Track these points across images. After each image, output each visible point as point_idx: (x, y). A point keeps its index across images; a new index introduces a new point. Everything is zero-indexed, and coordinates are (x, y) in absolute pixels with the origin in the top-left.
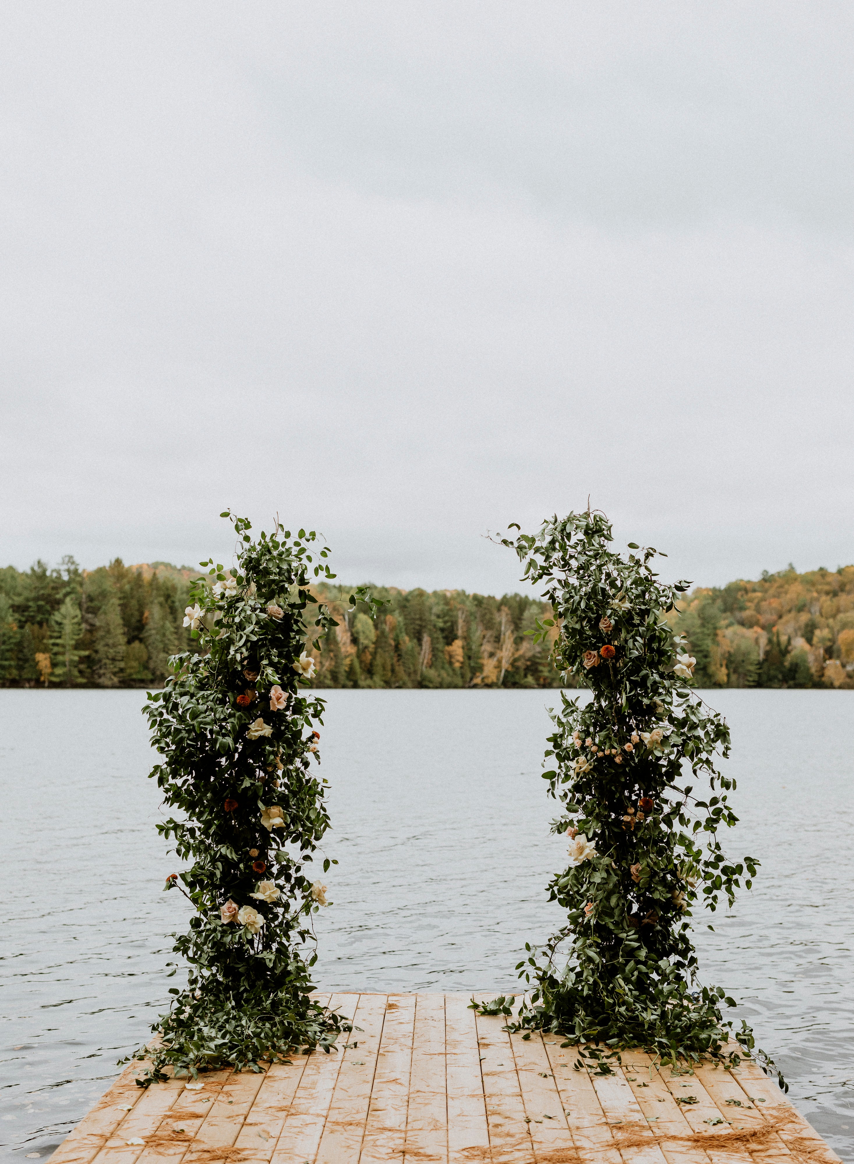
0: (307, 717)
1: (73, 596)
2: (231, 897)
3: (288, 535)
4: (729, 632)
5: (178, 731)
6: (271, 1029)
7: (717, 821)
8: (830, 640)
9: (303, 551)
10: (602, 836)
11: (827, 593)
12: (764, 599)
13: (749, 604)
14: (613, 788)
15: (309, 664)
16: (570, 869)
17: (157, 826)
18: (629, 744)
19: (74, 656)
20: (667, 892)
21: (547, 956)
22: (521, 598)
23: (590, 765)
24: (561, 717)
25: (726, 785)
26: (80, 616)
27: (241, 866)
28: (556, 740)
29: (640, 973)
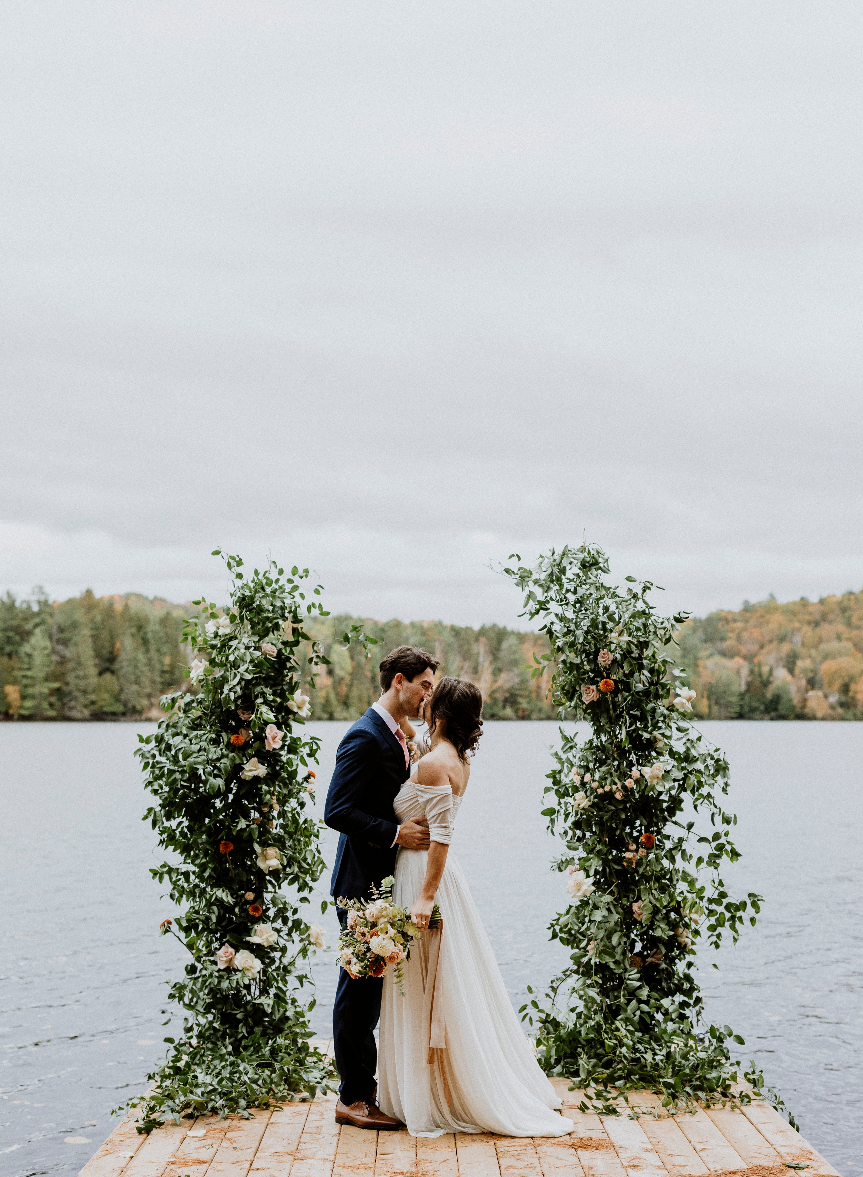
0: (302, 756)
1: (43, 627)
2: (228, 941)
3: (281, 572)
4: (710, 663)
5: (171, 772)
6: (269, 1076)
7: (719, 856)
8: (812, 671)
9: (295, 588)
10: (603, 873)
11: (809, 623)
12: (745, 629)
13: (730, 635)
14: (614, 825)
15: (304, 702)
16: (571, 907)
17: (151, 870)
18: (629, 780)
19: (45, 688)
20: (669, 930)
21: (550, 997)
22: (499, 629)
23: (590, 801)
24: (560, 753)
25: (727, 821)
26: (50, 648)
27: (237, 910)
28: (555, 776)
29: (642, 1012)
